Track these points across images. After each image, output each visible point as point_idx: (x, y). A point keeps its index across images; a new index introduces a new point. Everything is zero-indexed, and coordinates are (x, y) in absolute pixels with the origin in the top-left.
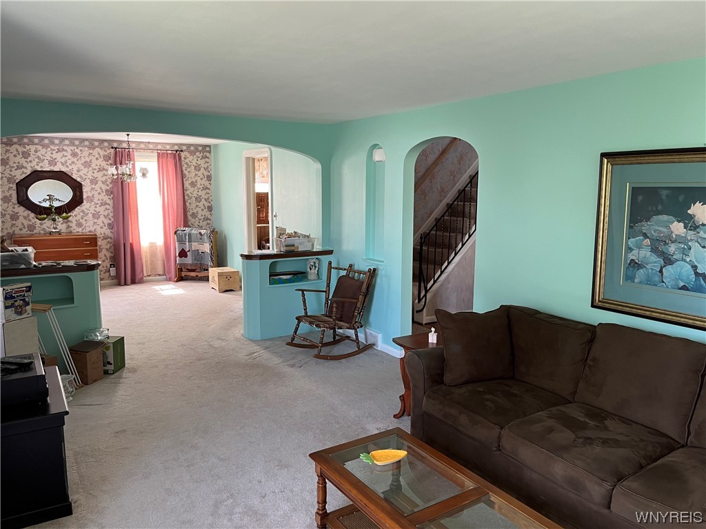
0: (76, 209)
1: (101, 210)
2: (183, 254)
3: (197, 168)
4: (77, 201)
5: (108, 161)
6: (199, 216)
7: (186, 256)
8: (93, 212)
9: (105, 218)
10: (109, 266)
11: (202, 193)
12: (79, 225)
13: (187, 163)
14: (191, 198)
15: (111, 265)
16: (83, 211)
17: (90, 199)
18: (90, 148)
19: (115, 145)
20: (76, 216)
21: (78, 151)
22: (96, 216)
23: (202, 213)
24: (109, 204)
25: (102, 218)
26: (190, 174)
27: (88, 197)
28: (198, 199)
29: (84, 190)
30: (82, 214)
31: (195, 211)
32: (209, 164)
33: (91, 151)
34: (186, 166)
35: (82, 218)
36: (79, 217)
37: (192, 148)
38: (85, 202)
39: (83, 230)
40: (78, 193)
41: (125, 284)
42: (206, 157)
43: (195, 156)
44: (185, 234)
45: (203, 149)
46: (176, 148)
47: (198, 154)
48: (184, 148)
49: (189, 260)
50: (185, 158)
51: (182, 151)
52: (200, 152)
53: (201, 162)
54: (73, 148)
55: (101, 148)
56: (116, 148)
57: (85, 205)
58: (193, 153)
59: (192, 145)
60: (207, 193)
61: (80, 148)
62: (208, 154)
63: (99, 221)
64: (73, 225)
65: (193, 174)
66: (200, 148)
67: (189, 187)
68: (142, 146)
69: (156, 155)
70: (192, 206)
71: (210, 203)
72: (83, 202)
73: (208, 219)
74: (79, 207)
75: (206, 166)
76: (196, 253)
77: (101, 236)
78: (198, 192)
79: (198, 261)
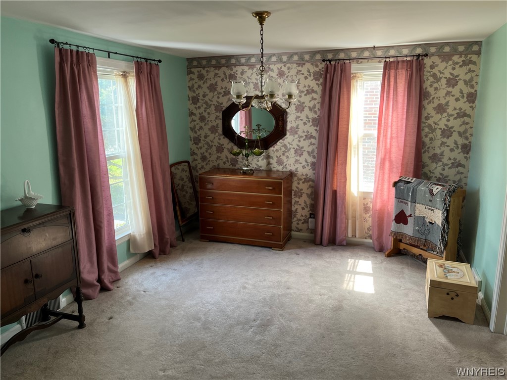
0: (278, 143)
1: (305, 144)
2: (401, 218)
3: (452, 82)
4: (279, 132)
5: (319, 80)
6: (445, 160)
7: (406, 223)
8: (296, 147)
9: (309, 155)
10: (309, 216)
11: (455, 124)
12: (280, 162)
13: (434, 76)
14: (433, 130)
15: (311, 214)
16: (285, 146)
17: (295, 131)
18: (299, 65)
19: (330, 56)
20: (277, 151)
21: (285, 69)
22: (299, 152)
23: (448, 156)
24: (314, 138)
25: (305, 154)
26: (439, 92)
27: (291, 128)
28: (447, 133)
29: (288, 120)
30: (283, 149)
31: (438, 151)
32: (474, 74)
33: (300, 68)
34: (431, 79)
35: (283, 154)
36: (280, 153)
37: (447, 49)
38: (288, 134)
39: (283, 168)
40: (281, 124)
41: (321, 244)
42: (471, 62)
43: (450, 62)
44: (408, 189)
45: (467, 49)
46: (419, 51)
47: (456, 58)
48: (433, 50)
49: (408, 230)
50: (432, 67)
51: (426, 55)
52: (460, 54)
53: (461, 72)
54: (279, 66)
55: (312, 64)
56: (330, 61)
57: (289, 138)
58: (446, 57)
59: (447, 44)
60: (464, 123)
61: (288, 65)
62: (474, 58)
63: (302, 159)
64: (274, 161)
65: (442, 93)
66: (461, 48)
67: (433, 113)
68: (366, 54)
69: (382, 65)
70: (436, 143)
71: (467, 138)
72: (286, 135)
73: (459, 165)
74: (281, 141)
75: (468, 77)
76: (421, 223)
77: (303, 177)
78: (448, 120)
79: (423, 234)
